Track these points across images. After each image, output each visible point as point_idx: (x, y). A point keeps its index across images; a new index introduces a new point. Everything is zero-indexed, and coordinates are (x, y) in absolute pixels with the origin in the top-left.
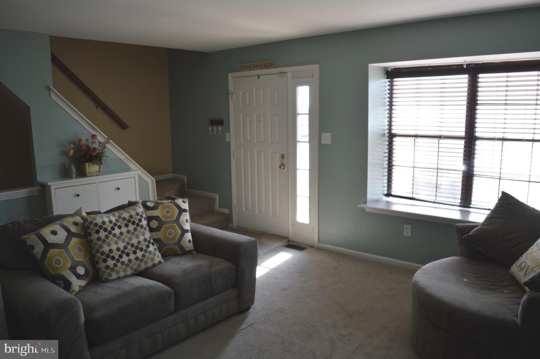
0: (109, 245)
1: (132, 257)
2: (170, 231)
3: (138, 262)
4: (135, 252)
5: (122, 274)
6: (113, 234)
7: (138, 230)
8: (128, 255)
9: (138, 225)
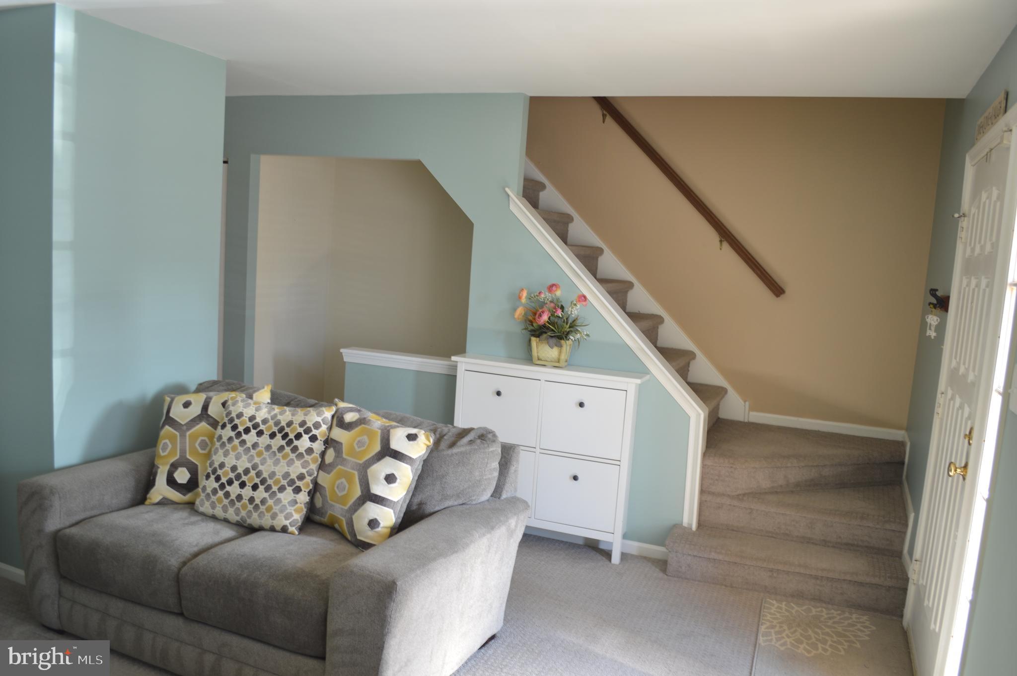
0: (226, 454)
1: (247, 492)
2: (342, 483)
3: (250, 507)
4: (255, 487)
5: (219, 512)
6: (242, 440)
7: (284, 452)
8: (243, 485)
9: (290, 442)
